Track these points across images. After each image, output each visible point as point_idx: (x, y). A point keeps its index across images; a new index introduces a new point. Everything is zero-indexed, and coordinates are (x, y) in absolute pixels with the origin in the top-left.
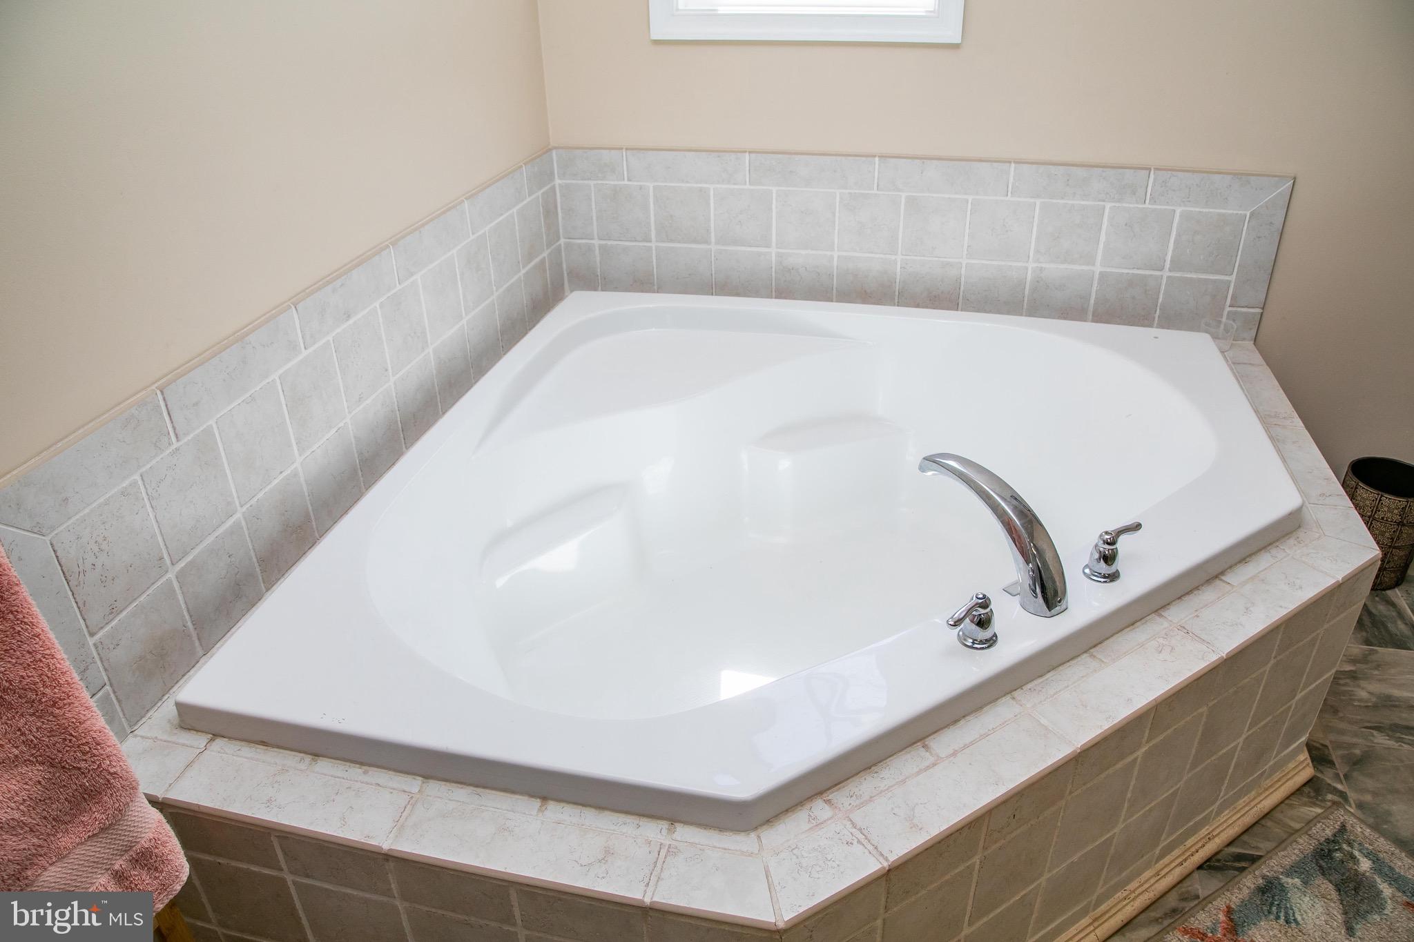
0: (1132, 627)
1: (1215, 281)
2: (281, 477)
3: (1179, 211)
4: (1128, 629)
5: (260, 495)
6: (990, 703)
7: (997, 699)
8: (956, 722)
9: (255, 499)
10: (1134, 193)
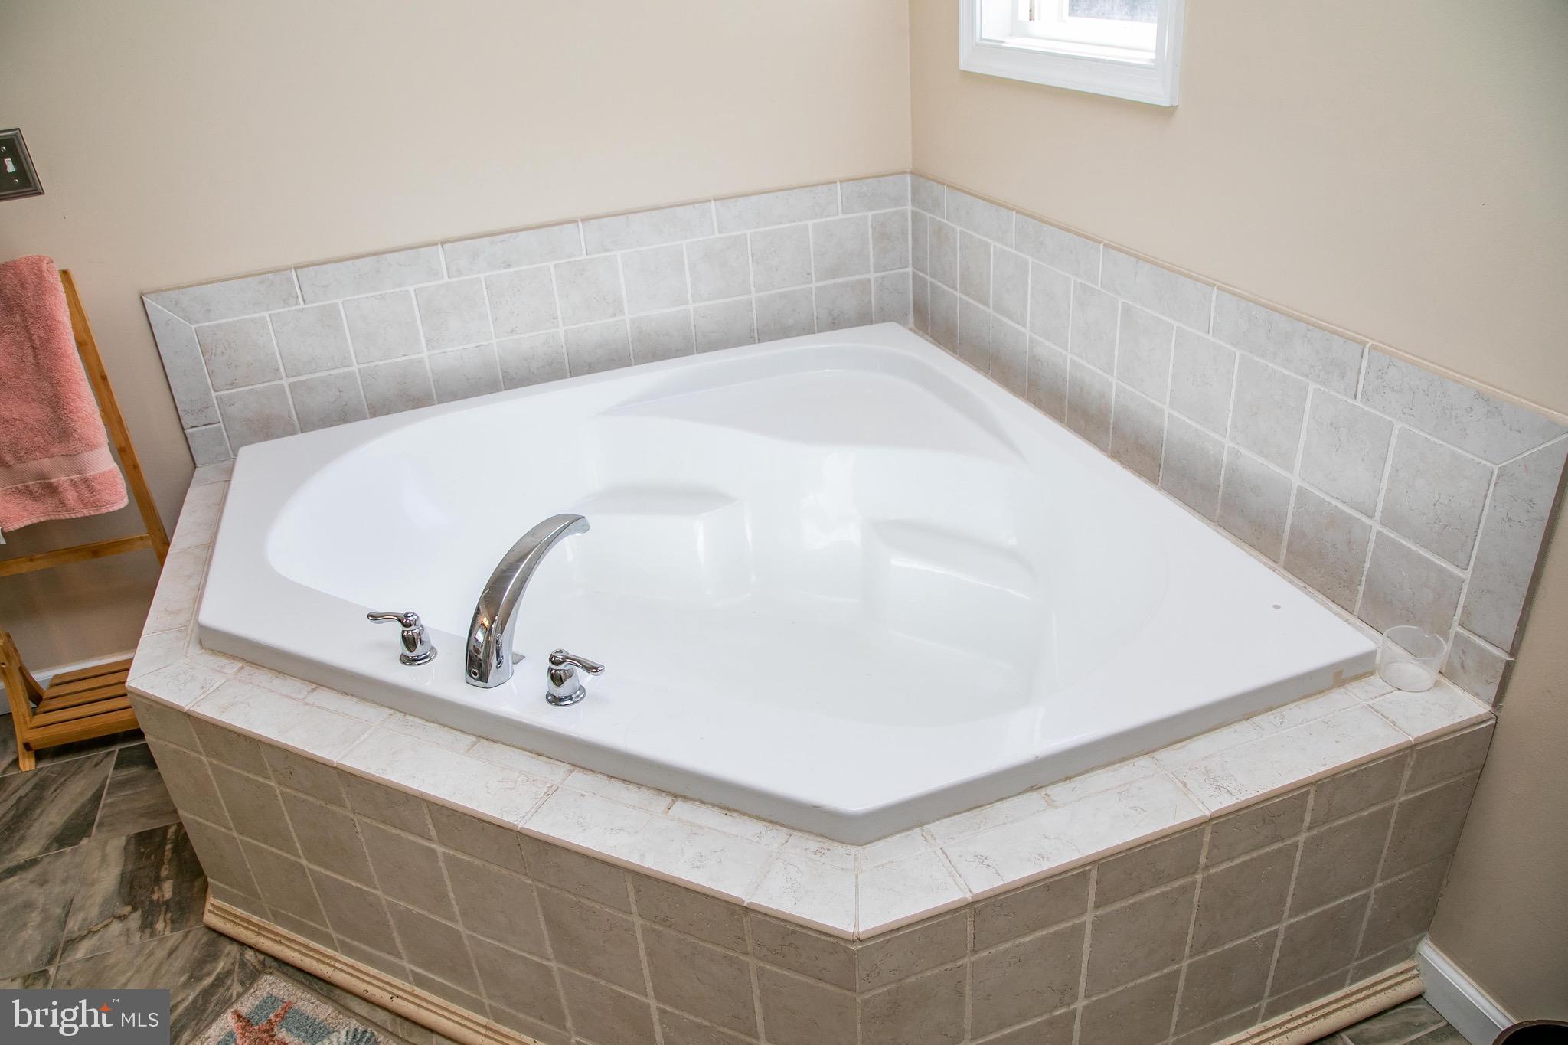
0: (536, 756)
1: (1441, 570)
2: (404, 358)
3: (1398, 426)
4: (529, 754)
5: (381, 363)
6: (376, 703)
7: (382, 705)
8: (345, 693)
9: (374, 364)
10: (1343, 376)
